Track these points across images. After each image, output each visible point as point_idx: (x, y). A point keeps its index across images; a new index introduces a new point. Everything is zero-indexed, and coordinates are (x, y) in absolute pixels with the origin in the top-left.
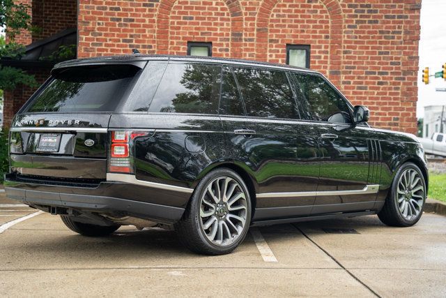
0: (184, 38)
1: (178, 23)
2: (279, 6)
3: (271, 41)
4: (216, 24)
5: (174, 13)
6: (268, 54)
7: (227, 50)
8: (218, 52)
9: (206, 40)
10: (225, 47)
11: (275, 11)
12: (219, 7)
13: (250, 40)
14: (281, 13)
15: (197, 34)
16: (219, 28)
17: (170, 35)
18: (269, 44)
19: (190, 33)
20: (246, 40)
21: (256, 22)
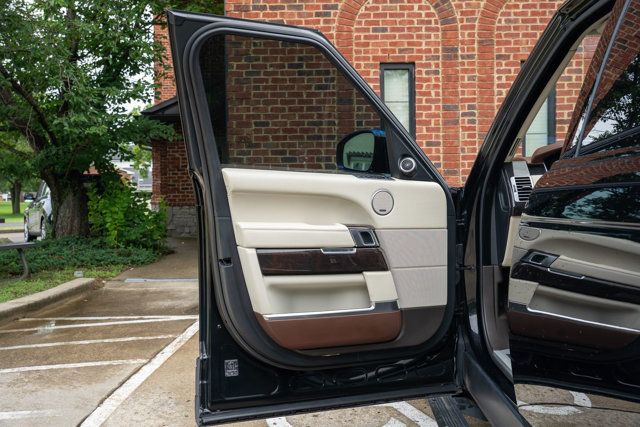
0: (375, 58)
1: (366, 37)
2: (508, 7)
3: (499, 57)
4: (419, 37)
5: (360, 23)
6: (496, 75)
7: (437, 72)
8: (424, 76)
9: (406, 60)
10: (433, 68)
11: (503, 14)
12: (423, 13)
13: (469, 57)
14: (512, 17)
15: (394, 51)
16: (424, 42)
17: (354, 55)
18: (495, 61)
19: (384, 51)
20: (463, 57)
21: (476, 31)
